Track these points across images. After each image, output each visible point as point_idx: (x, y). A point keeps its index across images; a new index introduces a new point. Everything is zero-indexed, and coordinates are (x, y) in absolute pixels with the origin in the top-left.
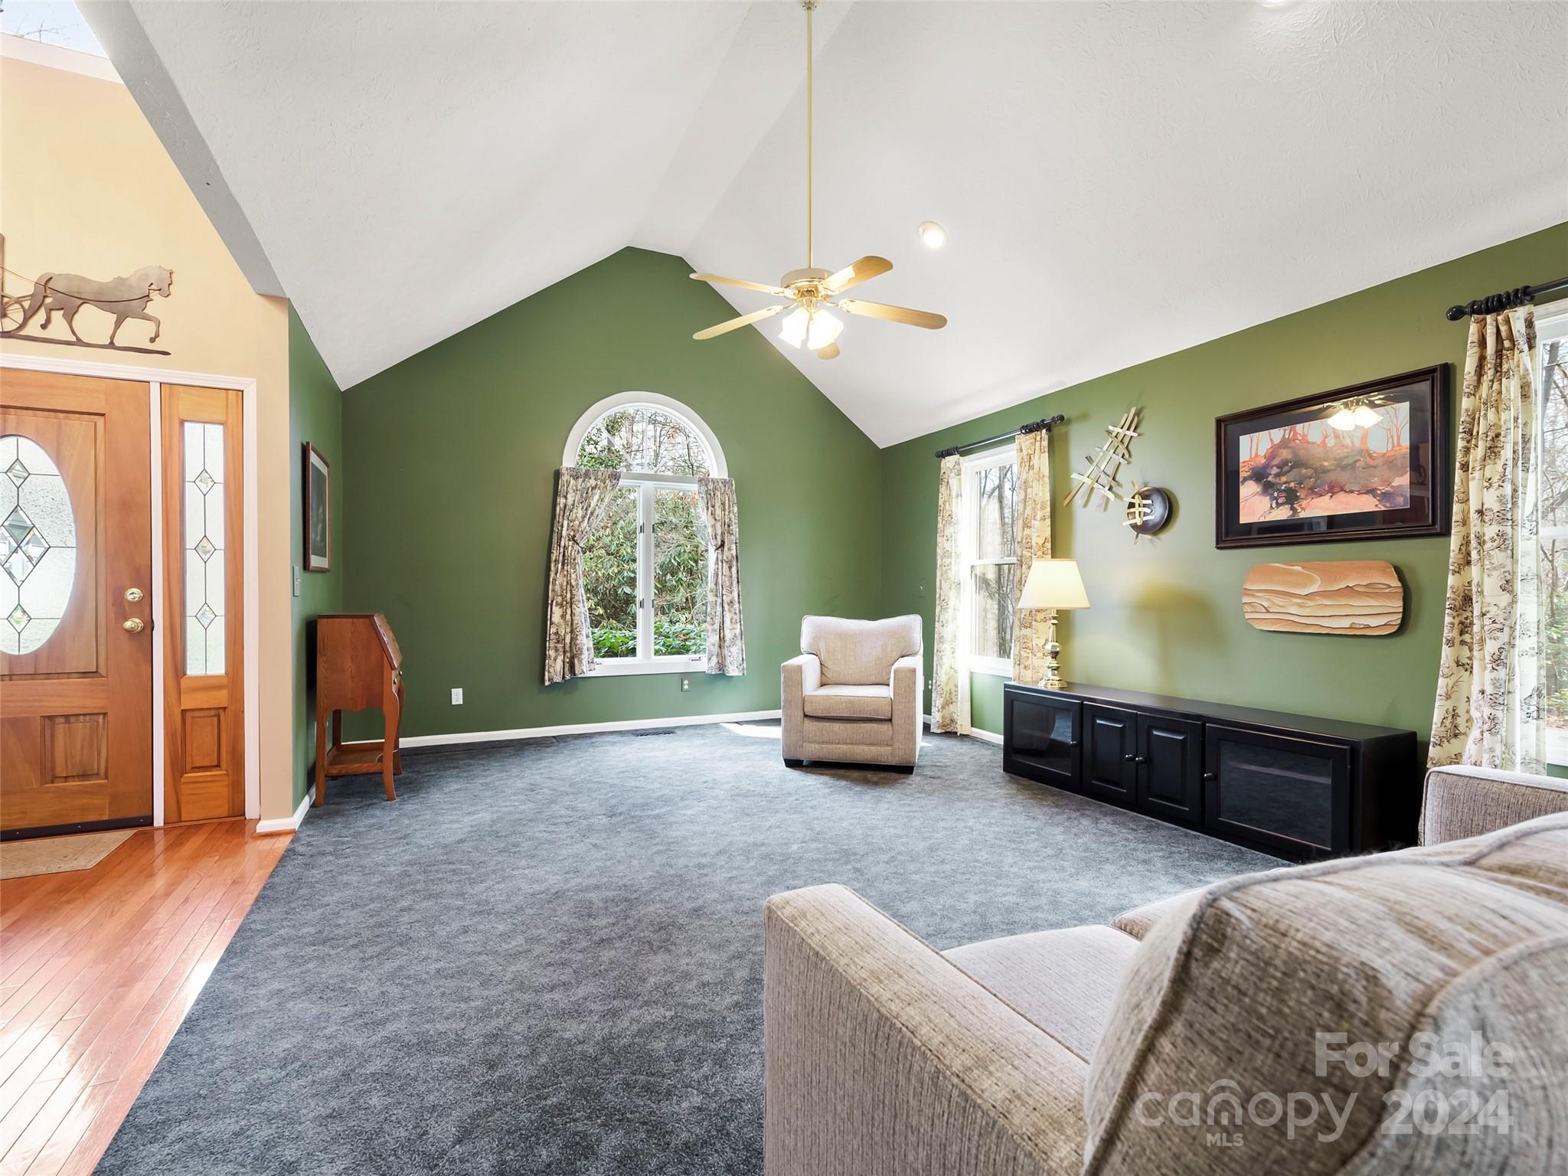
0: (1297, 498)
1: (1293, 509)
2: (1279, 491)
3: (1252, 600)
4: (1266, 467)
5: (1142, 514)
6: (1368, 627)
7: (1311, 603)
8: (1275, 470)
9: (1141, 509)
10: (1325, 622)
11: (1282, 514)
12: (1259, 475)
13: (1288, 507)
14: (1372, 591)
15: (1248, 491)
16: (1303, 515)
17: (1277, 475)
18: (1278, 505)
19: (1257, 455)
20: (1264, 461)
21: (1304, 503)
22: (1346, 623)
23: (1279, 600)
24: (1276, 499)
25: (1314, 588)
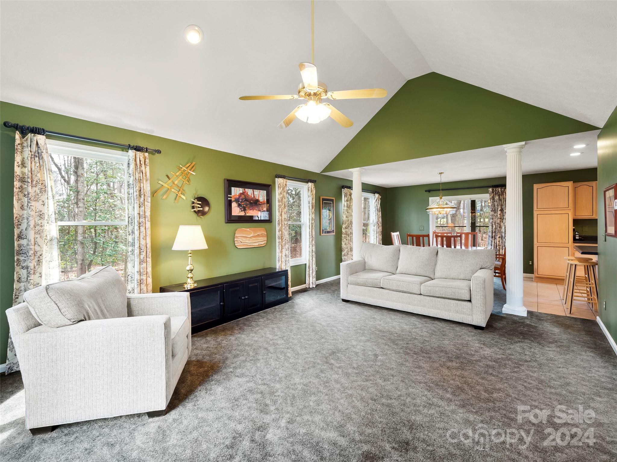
0: (246, 210)
1: (245, 213)
2: (242, 207)
3: (238, 239)
4: (238, 199)
5: (197, 207)
6: (261, 244)
7: (251, 239)
8: (241, 200)
9: (196, 205)
10: (254, 244)
11: (242, 214)
12: (237, 201)
13: (244, 212)
14: (262, 236)
15: (234, 205)
16: (247, 215)
17: (241, 202)
18: (242, 211)
19: (236, 195)
20: (238, 197)
21: (247, 211)
22: (257, 244)
23: (244, 239)
24: (241, 209)
25: (252, 235)
